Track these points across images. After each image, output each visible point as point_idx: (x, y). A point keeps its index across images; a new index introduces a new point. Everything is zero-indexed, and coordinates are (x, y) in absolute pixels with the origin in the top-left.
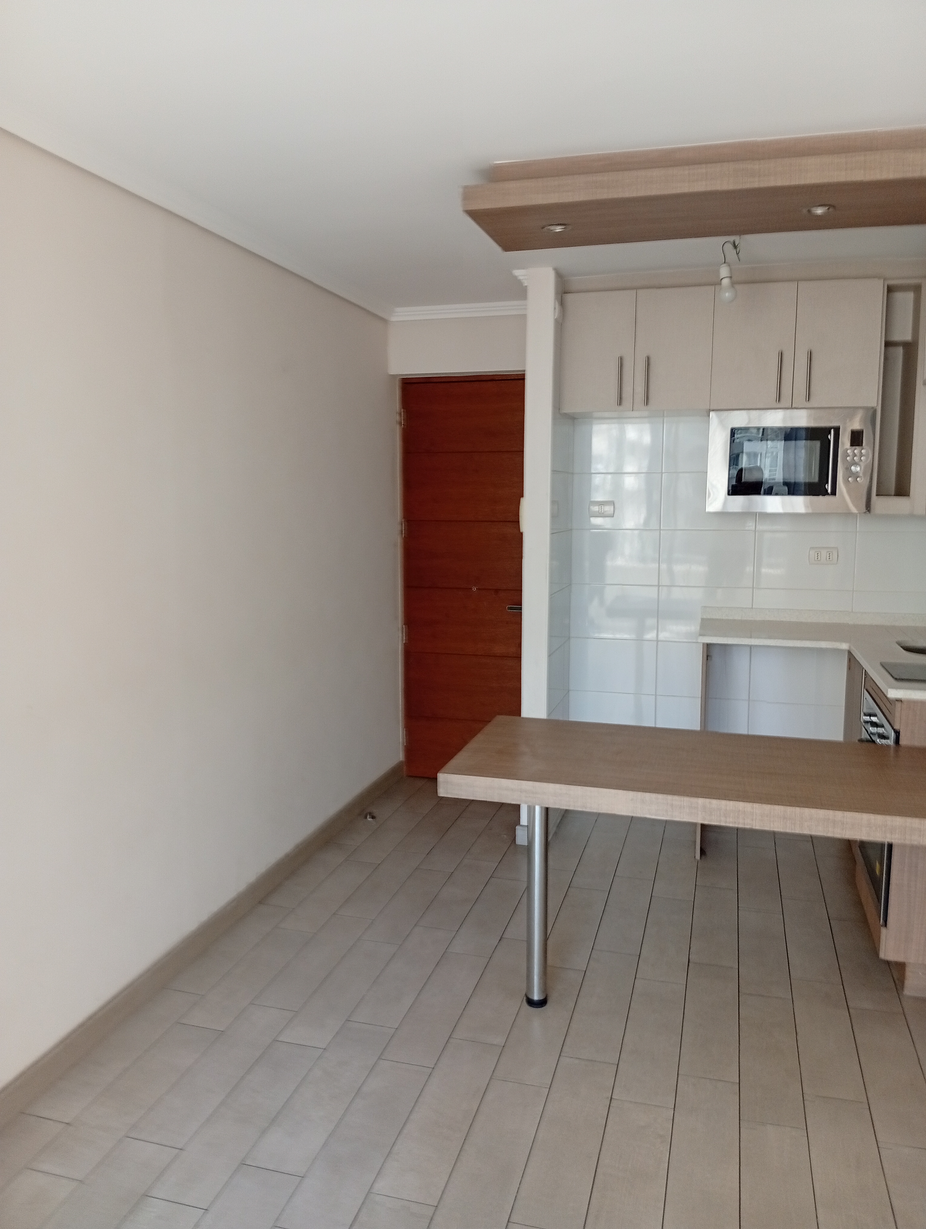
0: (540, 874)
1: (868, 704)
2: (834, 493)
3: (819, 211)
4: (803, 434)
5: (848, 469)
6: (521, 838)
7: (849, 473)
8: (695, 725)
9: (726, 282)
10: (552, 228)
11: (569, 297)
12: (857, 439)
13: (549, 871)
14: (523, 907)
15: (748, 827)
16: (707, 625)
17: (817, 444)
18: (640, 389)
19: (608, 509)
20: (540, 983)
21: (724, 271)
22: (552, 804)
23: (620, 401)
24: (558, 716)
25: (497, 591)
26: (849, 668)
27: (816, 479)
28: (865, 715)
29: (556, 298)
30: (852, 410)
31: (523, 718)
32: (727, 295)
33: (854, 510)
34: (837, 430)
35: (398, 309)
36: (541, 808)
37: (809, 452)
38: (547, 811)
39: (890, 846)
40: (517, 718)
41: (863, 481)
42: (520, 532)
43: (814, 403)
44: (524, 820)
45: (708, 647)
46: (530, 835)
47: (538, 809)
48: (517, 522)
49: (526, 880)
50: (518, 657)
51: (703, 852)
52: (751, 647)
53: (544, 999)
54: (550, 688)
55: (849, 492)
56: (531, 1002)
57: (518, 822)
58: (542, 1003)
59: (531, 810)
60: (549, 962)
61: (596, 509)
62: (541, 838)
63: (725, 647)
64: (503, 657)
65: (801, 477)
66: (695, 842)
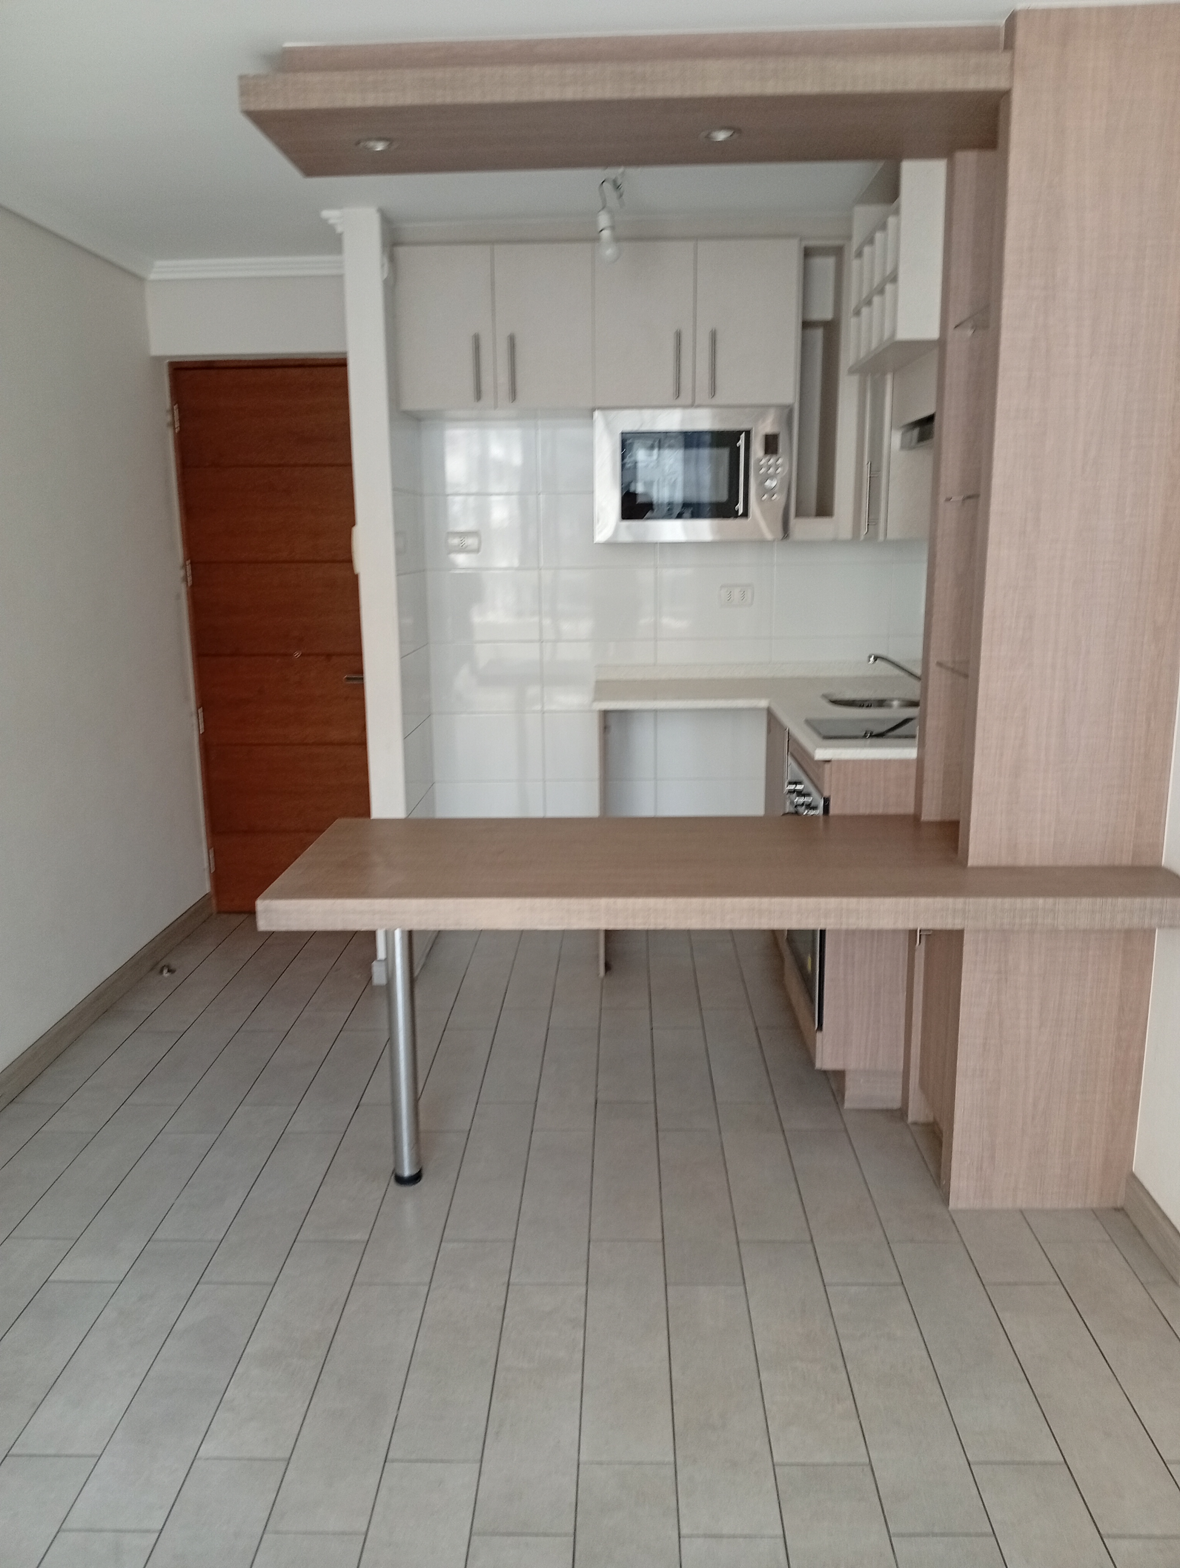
0: (405, 1016)
1: (792, 769)
2: (745, 514)
3: (721, 136)
4: (707, 438)
5: (761, 483)
6: (379, 976)
7: (763, 490)
8: (593, 811)
9: (606, 234)
10: (371, 144)
11: (401, 251)
12: (771, 445)
13: (417, 1013)
14: (385, 1062)
15: (661, 927)
16: (602, 689)
17: (725, 453)
18: (503, 379)
19: (471, 542)
20: (411, 1156)
21: (604, 220)
22: (415, 925)
23: (478, 395)
24: (420, 814)
25: (329, 656)
26: (769, 731)
27: (723, 496)
28: (790, 783)
29: (383, 252)
30: (764, 408)
31: (374, 820)
32: (609, 252)
33: (769, 536)
34: (748, 433)
35: (158, 263)
36: (403, 932)
37: (715, 463)
38: (410, 935)
39: (823, 932)
40: (366, 820)
41: (779, 498)
42: (354, 574)
43: (720, 399)
44: (381, 954)
45: (605, 714)
46: (390, 969)
47: (398, 934)
48: (349, 561)
49: (387, 1027)
50: (362, 744)
51: (608, 967)
52: (656, 711)
53: (417, 1174)
54: (408, 781)
55: (763, 513)
56: (400, 1180)
57: (374, 956)
58: (416, 1178)
59: (389, 935)
60: (422, 1127)
61: (455, 541)
62: (403, 973)
63: (624, 714)
64: (342, 744)
65: (706, 496)
66: (598, 956)
